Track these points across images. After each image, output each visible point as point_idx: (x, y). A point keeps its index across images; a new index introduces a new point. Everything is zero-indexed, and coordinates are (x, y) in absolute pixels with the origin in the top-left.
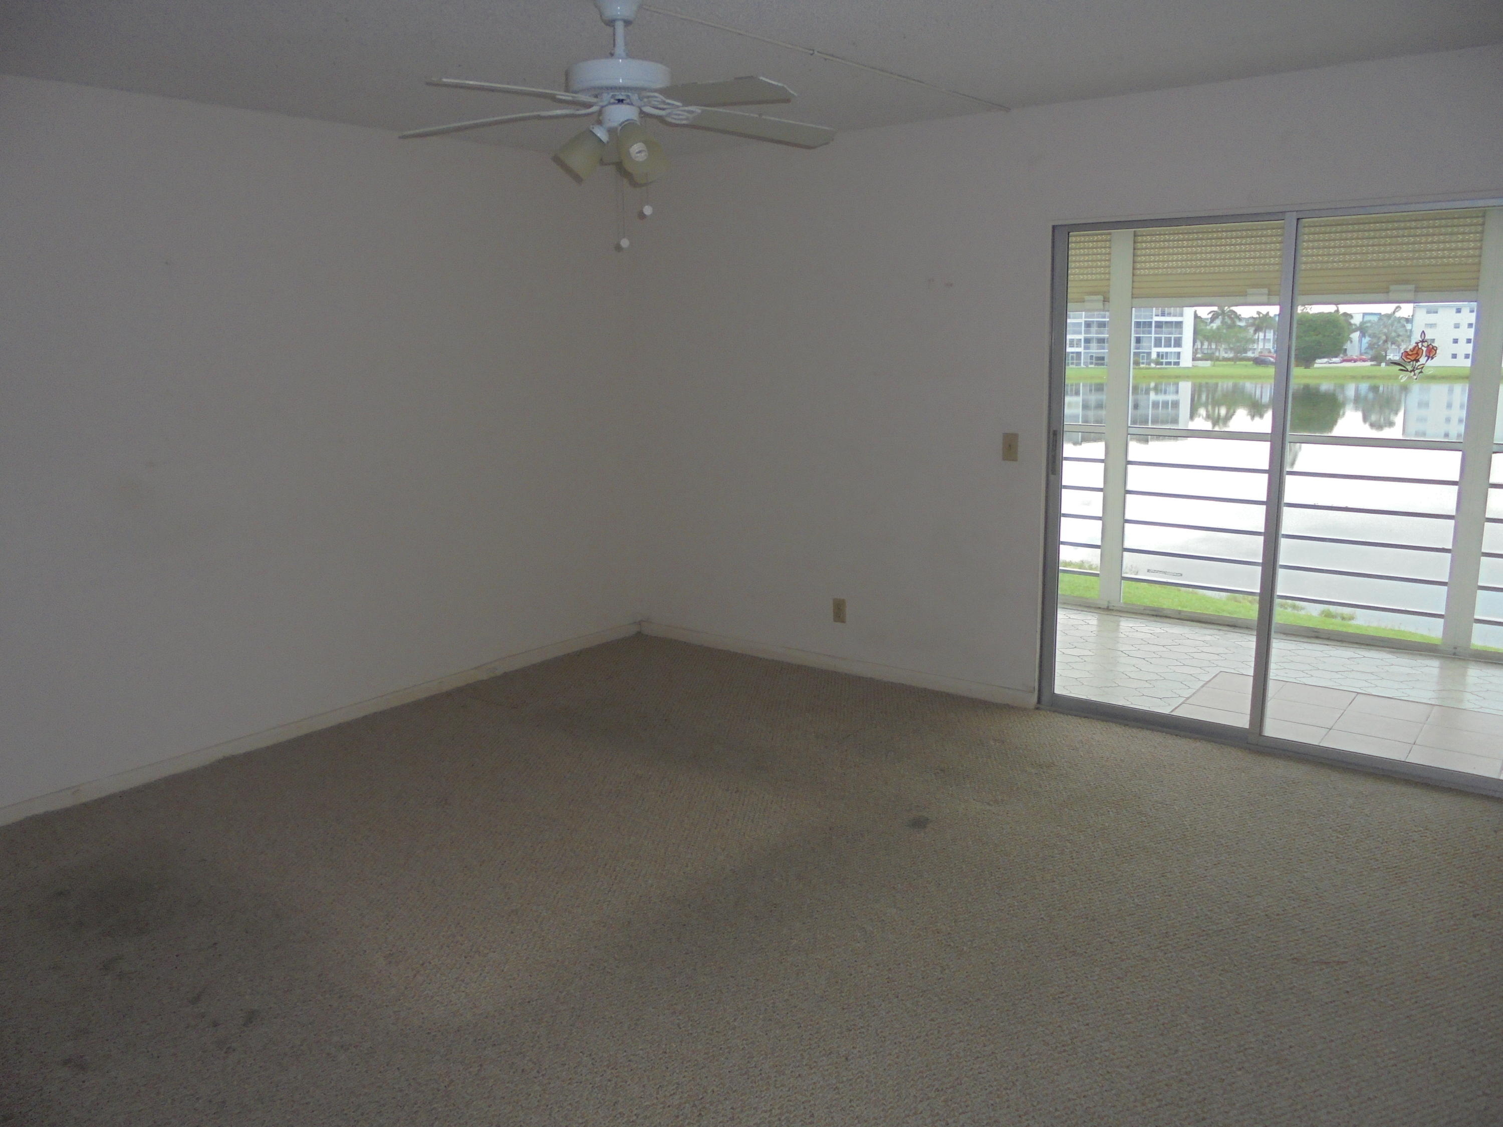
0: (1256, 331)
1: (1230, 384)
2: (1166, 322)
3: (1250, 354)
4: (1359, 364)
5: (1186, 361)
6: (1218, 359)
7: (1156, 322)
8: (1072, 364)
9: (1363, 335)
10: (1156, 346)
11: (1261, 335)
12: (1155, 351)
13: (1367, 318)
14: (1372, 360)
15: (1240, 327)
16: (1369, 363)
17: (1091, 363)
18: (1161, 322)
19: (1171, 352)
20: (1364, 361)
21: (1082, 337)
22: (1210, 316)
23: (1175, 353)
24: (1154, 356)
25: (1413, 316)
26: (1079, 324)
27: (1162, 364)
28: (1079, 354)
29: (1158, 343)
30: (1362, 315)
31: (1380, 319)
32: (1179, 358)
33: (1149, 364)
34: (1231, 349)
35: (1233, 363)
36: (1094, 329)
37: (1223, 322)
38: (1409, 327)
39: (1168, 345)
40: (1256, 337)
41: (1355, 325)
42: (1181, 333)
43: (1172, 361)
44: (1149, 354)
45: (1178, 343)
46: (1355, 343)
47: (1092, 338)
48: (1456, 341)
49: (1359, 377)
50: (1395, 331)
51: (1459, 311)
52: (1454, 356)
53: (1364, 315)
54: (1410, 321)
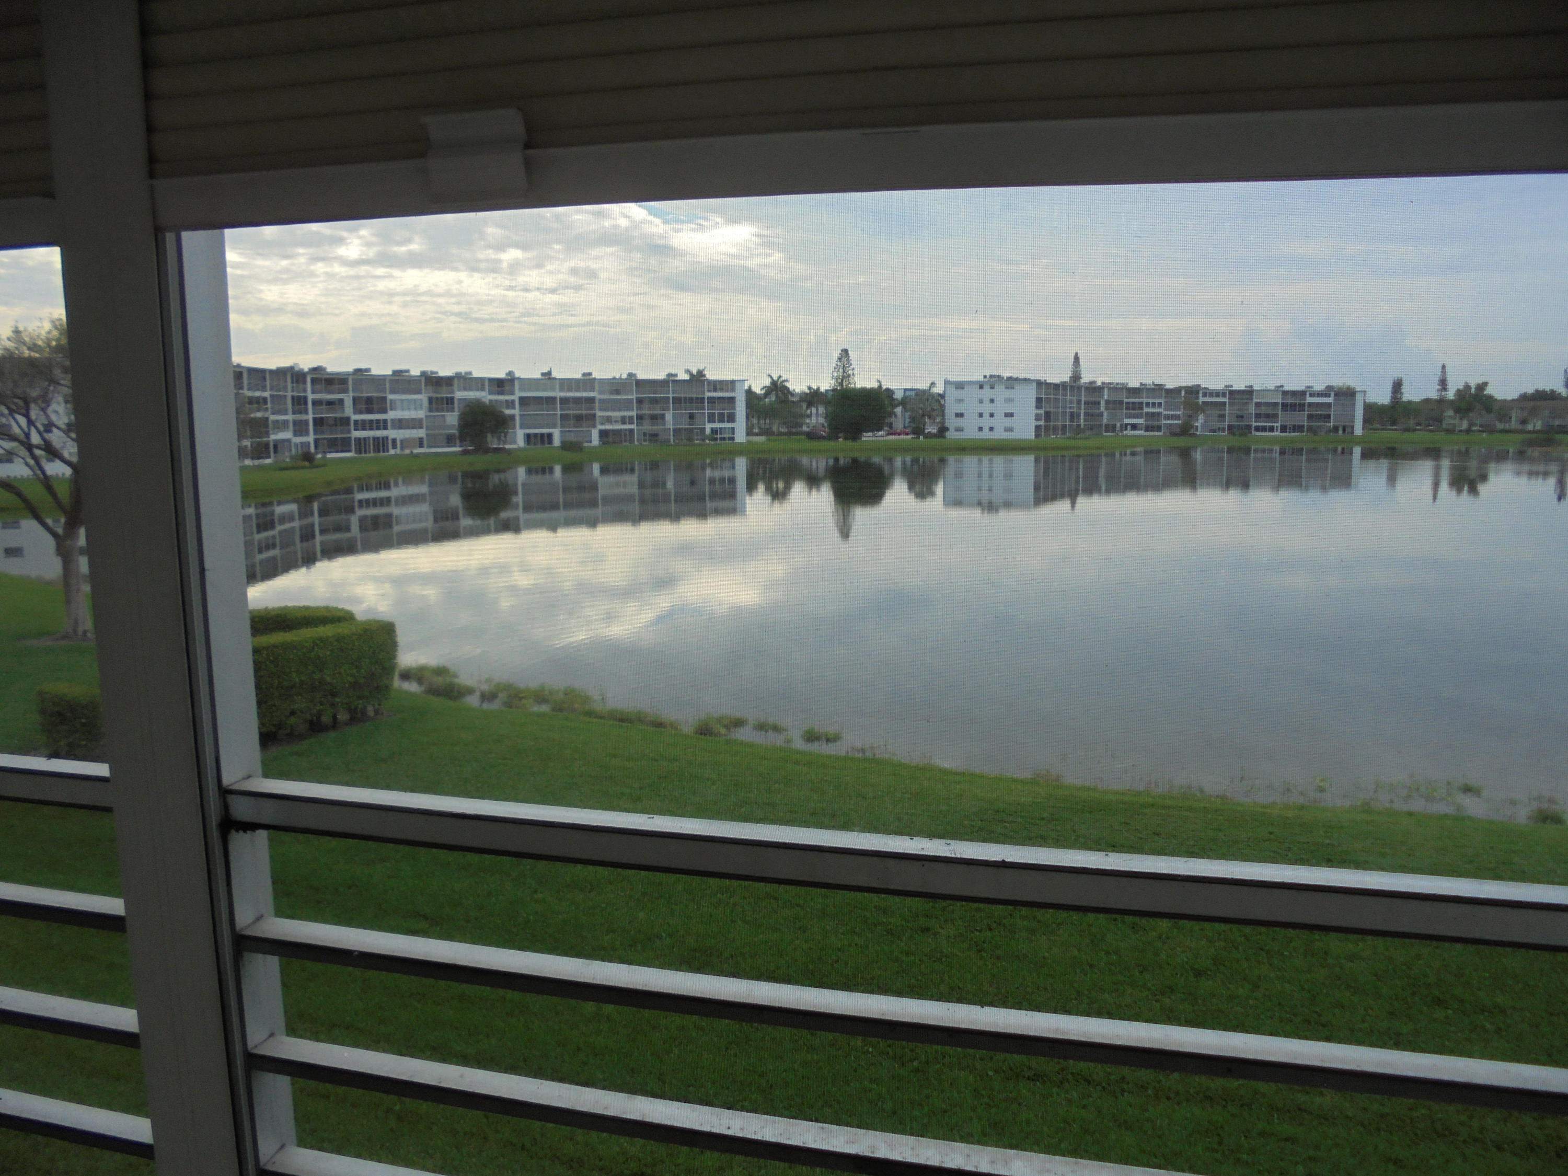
0: (808, 407)
1: (785, 458)
2: (719, 398)
3: (805, 429)
4: (902, 437)
5: (741, 437)
6: (773, 434)
7: (708, 398)
8: (625, 441)
9: (905, 408)
10: (709, 422)
11: (814, 410)
12: (708, 427)
13: (908, 393)
14: (914, 433)
15: (793, 402)
16: (909, 437)
17: (645, 441)
18: (714, 398)
19: (725, 428)
20: (907, 434)
21: (634, 413)
22: (763, 392)
23: (729, 428)
24: (708, 432)
25: (944, 391)
26: (631, 401)
27: (716, 439)
28: (631, 431)
29: (711, 419)
30: (903, 391)
31: (916, 395)
32: (733, 433)
33: (704, 440)
34: (785, 423)
35: (786, 437)
36: (646, 405)
37: (777, 396)
38: (942, 402)
39: (721, 420)
40: (808, 412)
41: (897, 399)
42: (734, 408)
43: (727, 436)
44: (703, 430)
45: (731, 418)
46: (900, 418)
47: (645, 414)
48: (981, 415)
49: (904, 449)
50: (930, 405)
51: (981, 387)
52: (981, 429)
53: (906, 390)
54: (942, 396)
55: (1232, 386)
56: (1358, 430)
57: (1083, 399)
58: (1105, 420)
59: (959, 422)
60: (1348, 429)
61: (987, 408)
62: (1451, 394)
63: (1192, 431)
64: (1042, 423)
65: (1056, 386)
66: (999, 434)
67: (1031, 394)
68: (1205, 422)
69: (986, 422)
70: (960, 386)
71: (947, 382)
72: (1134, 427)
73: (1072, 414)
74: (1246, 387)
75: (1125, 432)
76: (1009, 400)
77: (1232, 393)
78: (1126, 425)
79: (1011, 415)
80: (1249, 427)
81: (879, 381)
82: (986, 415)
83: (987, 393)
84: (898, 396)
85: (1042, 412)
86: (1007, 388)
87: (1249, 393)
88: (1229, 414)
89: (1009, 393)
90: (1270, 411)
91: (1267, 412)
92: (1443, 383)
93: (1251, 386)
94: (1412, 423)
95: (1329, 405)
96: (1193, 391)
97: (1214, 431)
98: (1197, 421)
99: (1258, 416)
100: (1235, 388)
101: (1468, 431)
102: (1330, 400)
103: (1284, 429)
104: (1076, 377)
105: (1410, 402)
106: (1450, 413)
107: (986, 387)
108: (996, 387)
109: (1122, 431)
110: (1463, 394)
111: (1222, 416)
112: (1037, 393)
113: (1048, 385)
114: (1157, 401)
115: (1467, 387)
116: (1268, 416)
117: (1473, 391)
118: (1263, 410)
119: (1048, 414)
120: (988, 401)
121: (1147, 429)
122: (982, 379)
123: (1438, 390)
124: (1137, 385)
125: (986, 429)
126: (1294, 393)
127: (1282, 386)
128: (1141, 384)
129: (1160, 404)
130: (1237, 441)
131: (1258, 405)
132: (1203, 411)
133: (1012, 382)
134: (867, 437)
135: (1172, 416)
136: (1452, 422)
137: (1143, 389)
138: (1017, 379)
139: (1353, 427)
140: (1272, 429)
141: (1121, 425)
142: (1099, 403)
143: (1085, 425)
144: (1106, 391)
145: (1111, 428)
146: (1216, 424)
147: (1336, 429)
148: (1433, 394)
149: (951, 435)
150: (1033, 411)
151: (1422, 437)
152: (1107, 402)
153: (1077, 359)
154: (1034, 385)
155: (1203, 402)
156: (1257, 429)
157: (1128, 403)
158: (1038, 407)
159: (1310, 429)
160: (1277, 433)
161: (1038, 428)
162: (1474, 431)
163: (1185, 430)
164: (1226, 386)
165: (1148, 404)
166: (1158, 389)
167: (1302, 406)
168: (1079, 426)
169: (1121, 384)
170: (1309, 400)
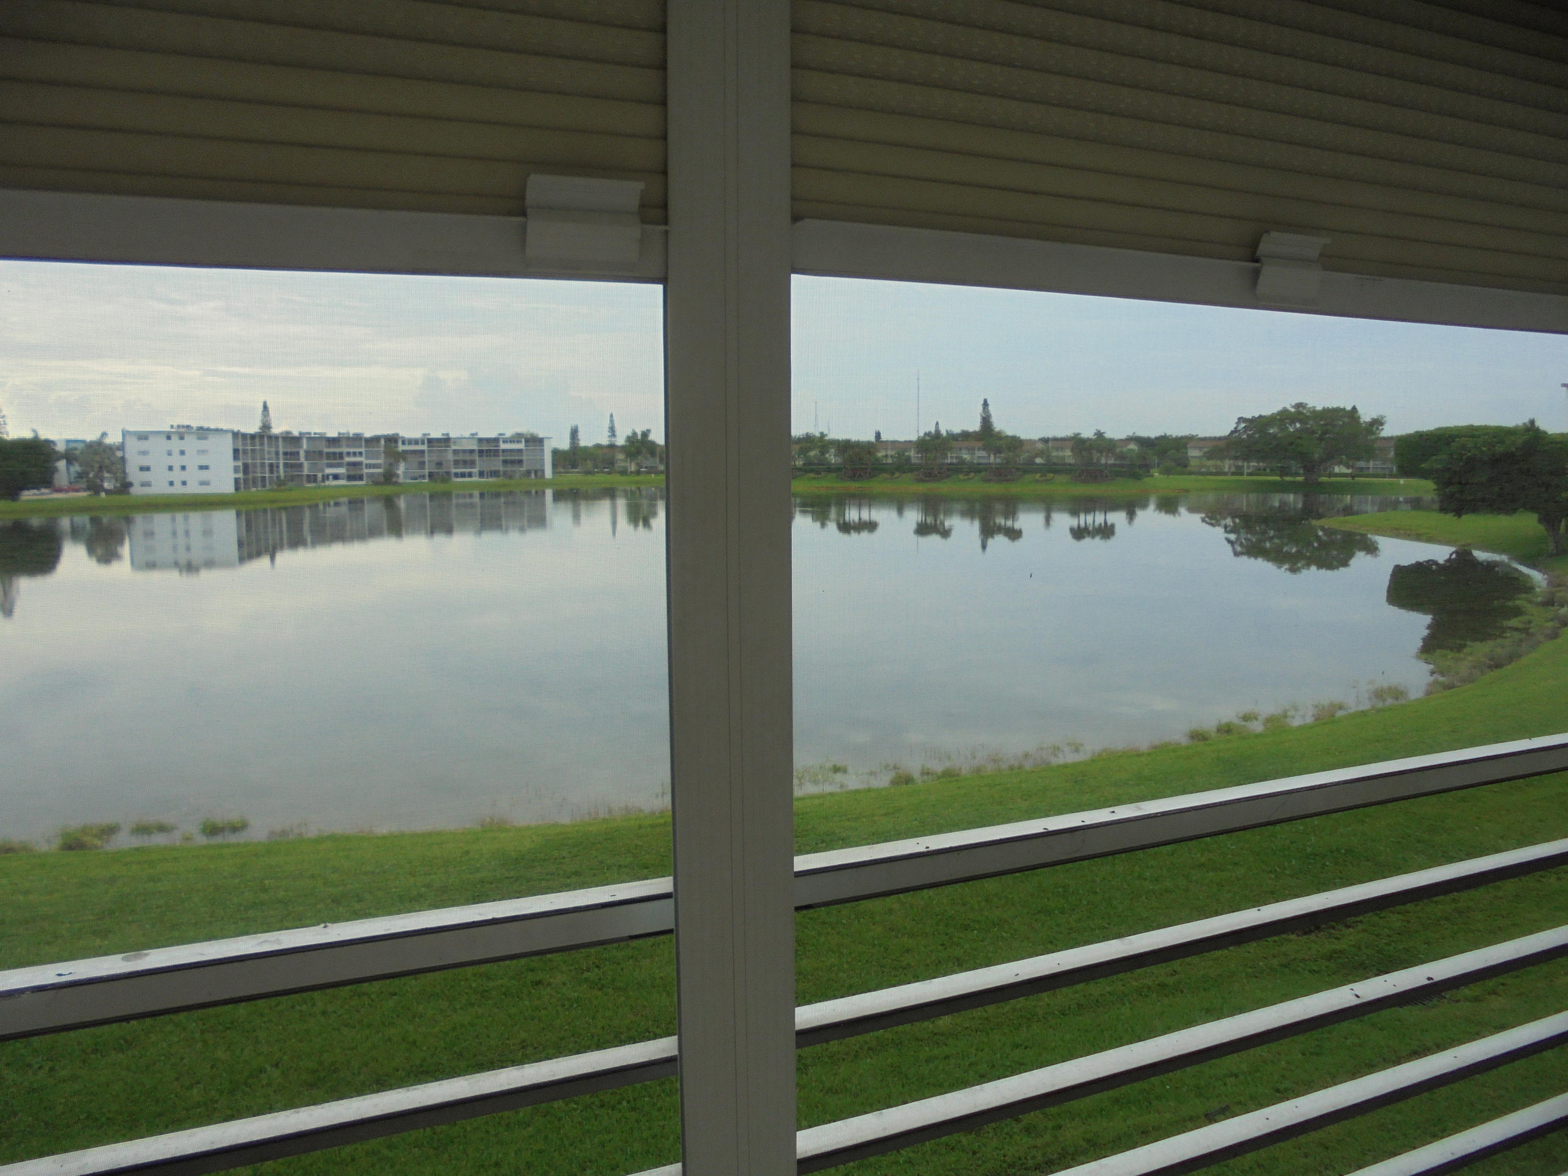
4: (72, 495)
9: (70, 462)
13: (73, 445)
14: (88, 490)
16: (84, 494)
20: (78, 491)
25: (122, 442)
30: (65, 442)
31: (84, 447)
38: (121, 453)
41: (58, 452)
46: (63, 473)
48: (171, 468)
49: (73, 509)
50: (109, 459)
51: (169, 438)
52: (171, 483)
53: (68, 441)
54: (121, 447)
55: (429, 434)
56: (548, 473)
57: (281, 450)
58: (306, 472)
59: (145, 476)
60: (539, 473)
61: (176, 461)
62: (620, 441)
63: (394, 479)
64: (240, 475)
65: (253, 437)
66: (194, 489)
67: (226, 445)
68: (406, 469)
69: (177, 476)
70: (143, 436)
71: (125, 434)
72: (336, 477)
73: (271, 465)
74: (443, 434)
75: (327, 483)
76: (202, 452)
77: (431, 441)
78: (328, 476)
79: (206, 468)
80: (448, 473)
81: (34, 431)
82: (177, 468)
83: (175, 445)
84: (61, 448)
85: (240, 463)
86: (199, 439)
87: (446, 441)
88: (429, 461)
89: (202, 444)
90: (468, 457)
91: (465, 459)
92: (612, 430)
93: (448, 434)
94: (590, 464)
95: (520, 451)
96: (392, 440)
97: (416, 479)
98: (398, 469)
99: (456, 463)
100: (431, 436)
101: (638, 473)
102: (521, 446)
103: (481, 474)
104: (266, 426)
105: (586, 448)
106: (621, 456)
107: (175, 438)
108: (186, 437)
109: (323, 481)
110: (632, 439)
111: (422, 464)
112: (234, 443)
113: (244, 436)
114: (357, 450)
115: (635, 434)
116: (465, 463)
117: (639, 437)
118: (461, 457)
119: (246, 468)
120: (178, 452)
121: (350, 478)
122: (168, 429)
123: (609, 436)
124: (335, 435)
125: (177, 484)
126: (488, 440)
127: (476, 434)
128: (339, 434)
129: (361, 454)
130: (440, 487)
131: (456, 452)
132: (405, 459)
133: (203, 433)
134: (28, 495)
135: (373, 464)
136: (623, 464)
137: (342, 438)
138: (208, 429)
139: (543, 471)
140: (470, 475)
141: (323, 476)
142: (298, 453)
143: (285, 476)
144: (305, 441)
145: (312, 479)
146: (419, 472)
147: (528, 473)
148: (604, 441)
149: (136, 490)
150: (230, 463)
151: (601, 479)
152: (307, 452)
153: (265, 407)
154: (230, 436)
155: (403, 451)
156: (456, 475)
157: (328, 454)
158: (236, 458)
159: (505, 473)
160: (475, 479)
161: (237, 481)
162: (642, 473)
163: (389, 477)
164: (424, 435)
165: (348, 454)
166: (357, 439)
167: (496, 453)
168: (278, 477)
169: (318, 434)
170: (503, 446)
